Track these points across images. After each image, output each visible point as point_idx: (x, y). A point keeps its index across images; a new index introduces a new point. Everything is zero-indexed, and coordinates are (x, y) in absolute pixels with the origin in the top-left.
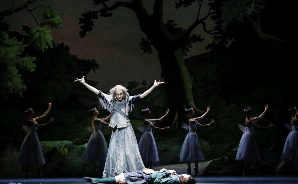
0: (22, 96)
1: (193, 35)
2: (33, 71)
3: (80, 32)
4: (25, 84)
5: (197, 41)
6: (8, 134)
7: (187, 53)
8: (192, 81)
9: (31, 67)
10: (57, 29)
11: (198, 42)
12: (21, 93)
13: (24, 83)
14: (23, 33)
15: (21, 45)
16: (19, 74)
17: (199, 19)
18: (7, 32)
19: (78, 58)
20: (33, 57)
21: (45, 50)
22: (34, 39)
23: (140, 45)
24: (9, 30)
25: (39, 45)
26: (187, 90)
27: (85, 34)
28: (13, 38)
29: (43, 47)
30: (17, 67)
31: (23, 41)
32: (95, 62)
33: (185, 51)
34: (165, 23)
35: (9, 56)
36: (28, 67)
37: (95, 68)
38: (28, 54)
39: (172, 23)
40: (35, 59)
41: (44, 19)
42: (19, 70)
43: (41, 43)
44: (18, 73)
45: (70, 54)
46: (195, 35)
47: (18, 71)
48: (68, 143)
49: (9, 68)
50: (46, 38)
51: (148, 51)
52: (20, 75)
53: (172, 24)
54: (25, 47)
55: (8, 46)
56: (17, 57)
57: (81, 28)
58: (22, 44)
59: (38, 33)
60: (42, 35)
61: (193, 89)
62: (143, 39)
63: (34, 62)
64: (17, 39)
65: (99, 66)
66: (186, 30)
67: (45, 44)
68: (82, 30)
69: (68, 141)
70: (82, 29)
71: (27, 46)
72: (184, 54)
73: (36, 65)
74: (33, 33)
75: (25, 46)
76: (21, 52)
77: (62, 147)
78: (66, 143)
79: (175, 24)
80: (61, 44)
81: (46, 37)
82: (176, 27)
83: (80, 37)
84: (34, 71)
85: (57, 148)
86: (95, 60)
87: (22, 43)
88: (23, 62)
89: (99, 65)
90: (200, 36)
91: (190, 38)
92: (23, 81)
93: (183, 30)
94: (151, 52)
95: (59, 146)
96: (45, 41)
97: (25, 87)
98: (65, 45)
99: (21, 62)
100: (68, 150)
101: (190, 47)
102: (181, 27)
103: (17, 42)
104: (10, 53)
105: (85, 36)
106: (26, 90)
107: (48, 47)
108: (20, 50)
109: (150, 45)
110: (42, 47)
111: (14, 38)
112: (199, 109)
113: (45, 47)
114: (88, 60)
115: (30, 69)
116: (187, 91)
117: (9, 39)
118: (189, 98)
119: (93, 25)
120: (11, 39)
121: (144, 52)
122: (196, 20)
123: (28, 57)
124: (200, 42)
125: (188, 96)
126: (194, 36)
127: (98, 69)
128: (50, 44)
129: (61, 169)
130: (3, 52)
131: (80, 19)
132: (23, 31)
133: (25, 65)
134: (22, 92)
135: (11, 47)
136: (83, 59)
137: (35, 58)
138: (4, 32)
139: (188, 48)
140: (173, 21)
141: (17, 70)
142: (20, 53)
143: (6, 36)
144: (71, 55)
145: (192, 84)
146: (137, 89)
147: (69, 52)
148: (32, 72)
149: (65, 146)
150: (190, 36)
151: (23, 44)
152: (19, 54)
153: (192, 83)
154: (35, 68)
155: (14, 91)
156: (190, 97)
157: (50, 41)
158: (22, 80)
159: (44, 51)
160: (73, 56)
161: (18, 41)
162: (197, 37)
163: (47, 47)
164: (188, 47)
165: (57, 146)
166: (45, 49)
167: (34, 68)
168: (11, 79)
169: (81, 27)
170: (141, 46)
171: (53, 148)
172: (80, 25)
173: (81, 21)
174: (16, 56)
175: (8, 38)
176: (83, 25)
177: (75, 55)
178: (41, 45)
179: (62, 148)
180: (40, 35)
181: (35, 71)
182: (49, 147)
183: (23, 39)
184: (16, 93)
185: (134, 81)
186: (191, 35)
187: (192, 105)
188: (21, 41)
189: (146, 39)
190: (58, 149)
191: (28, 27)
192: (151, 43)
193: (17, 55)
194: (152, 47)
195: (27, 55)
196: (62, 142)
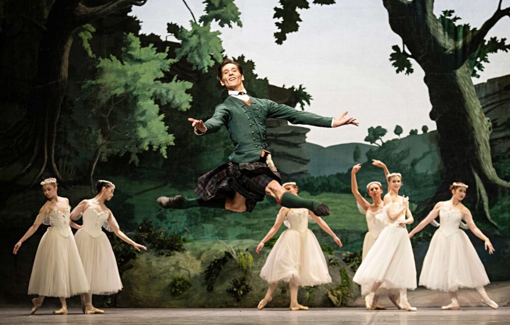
0: (166, 157)
1: (491, 38)
2: (187, 109)
3: (276, 35)
4: (172, 134)
5: (499, 51)
6: (140, 228)
7: (478, 72)
8: (488, 127)
9: (183, 101)
10: (232, 28)
11: (502, 51)
12: (163, 150)
13: (169, 132)
14: (168, 38)
15: (165, 59)
16: (160, 113)
17: (502, 8)
18: (136, 35)
19: (270, 83)
20: (186, 82)
21: (208, 69)
22: (187, 48)
23: (391, 57)
24: (140, 33)
25: (198, 60)
26: (481, 143)
27: (285, 38)
28: (148, 46)
29: (206, 64)
30: (157, 102)
31: (168, 53)
32: (304, 90)
33: (476, 68)
34: (438, 17)
35: (141, 80)
36: (177, 101)
37: (304, 102)
38: (177, 76)
39: (450, 15)
40: (189, 85)
41: (207, 9)
42: (160, 107)
43: (200, 56)
44: (158, 112)
45: (256, 75)
46: (495, 38)
47: (158, 108)
48: (253, 244)
49: (140, 103)
50: (210, 47)
51: (406, 69)
52: (163, 116)
53: (451, 18)
54: (171, 63)
55: (140, 61)
56: (157, 81)
57: (277, 27)
58: (165, 57)
59: (195, 37)
60: (203, 40)
61: (490, 141)
62: (395, 48)
63: (187, 91)
64: (155, 49)
65: (312, 99)
66: (478, 29)
67: (210, 57)
68: (280, 31)
69: (254, 239)
70: (279, 28)
71: (175, 61)
72: (474, 74)
73: (192, 97)
74: (186, 37)
75: (171, 61)
76: (164, 72)
77: (242, 251)
78: (249, 244)
79: (456, 19)
80: (239, 57)
81: (210, 44)
82: (457, 23)
83: (276, 44)
84: (189, 108)
85: (233, 253)
86: (303, 87)
87: (165, 55)
88: (168, 91)
89: (311, 96)
90: (503, 40)
91: (486, 43)
92: (167, 127)
93: (471, 29)
94: (410, 71)
95: (235, 250)
96: (208, 52)
97: (171, 137)
98: (246, 60)
99: (164, 91)
100: (253, 257)
101: (485, 61)
102: (468, 24)
103: (156, 53)
104: (144, 74)
105: (284, 42)
106: (172, 143)
107: (215, 63)
108: (161, 69)
109: (409, 59)
110: (203, 63)
111: (151, 45)
112: (502, 179)
113: (210, 63)
114: (291, 87)
115: (181, 104)
116: (479, 145)
117: (142, 48)
118: (483, 158)
119: (300, 21)
120: (144, 48)
121: (397, 71)
122: (496, 9)
123: (176, 81)
124: (504, 51)
125: (481, 155)
126: (494, 40)
127: (309, 104)
128: (218, 58)
129: (240, 293)
130: (129, 73)
131: (276, 9)
132: (169, 32)
133: (171, 97)
134: (166, 148)
135: (144, 64)
136: (281, 86)
137: (189, 83)
138: (131, 35)
139: (482, 63)
140: (453, 11)
141: (157, 106)
142: (162, 75)
143: (136, 43)
144: (257, 78)
145: (490, 132)
146: (385, 141)
147: (255, 72)
148: (185, 110)
149: (247, 250)
150: (485, 41)
151: (168, 58)
152: (159, 77)
153: (490, 129)
154: (191, 103)
155: (150, 146)
156: (485, 156)
157: (218, 50)
158: (166, 125)
159: (207, 71)
160: (262, 79)
161: (158, 51)
162: (499, 41)
163: (212, 63)
164: (481, 61)
165: (233, 250)
166: (208, 66)
167: (188, 103)
168: (144, 124)
169: (277, 24)
170: (391, 60)
171: (223, 254)
172: (276, 20)
173: (278, 13)
174: (155, 80)
175: (140, 46)
176: (281, 20)
177: (266, 78)
178: (202, 60)
179: (242, 254)
180: (198, 41)
181: (191, 108)
182: (217, 251)
183: (168, 48)
184: (154, 150)
185: (379, 127)
186: (487, 38)
187: (489, 171)
188: (164, 51)
189: (401, 46)
190: (233, 256)
191: (178, 26)
192: (410, 53)
193: (157, 79)
194: (412, 61)
195: (175, 78)
196: (241, 241)
